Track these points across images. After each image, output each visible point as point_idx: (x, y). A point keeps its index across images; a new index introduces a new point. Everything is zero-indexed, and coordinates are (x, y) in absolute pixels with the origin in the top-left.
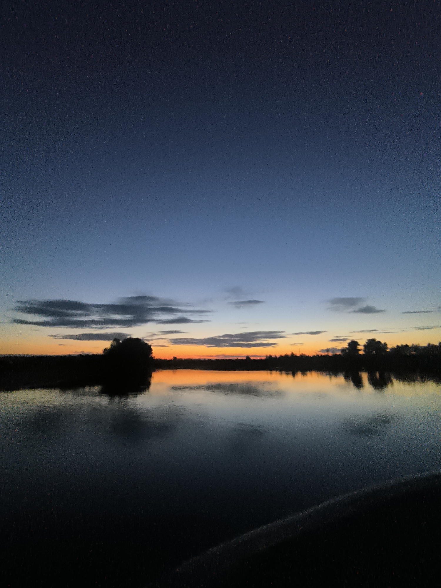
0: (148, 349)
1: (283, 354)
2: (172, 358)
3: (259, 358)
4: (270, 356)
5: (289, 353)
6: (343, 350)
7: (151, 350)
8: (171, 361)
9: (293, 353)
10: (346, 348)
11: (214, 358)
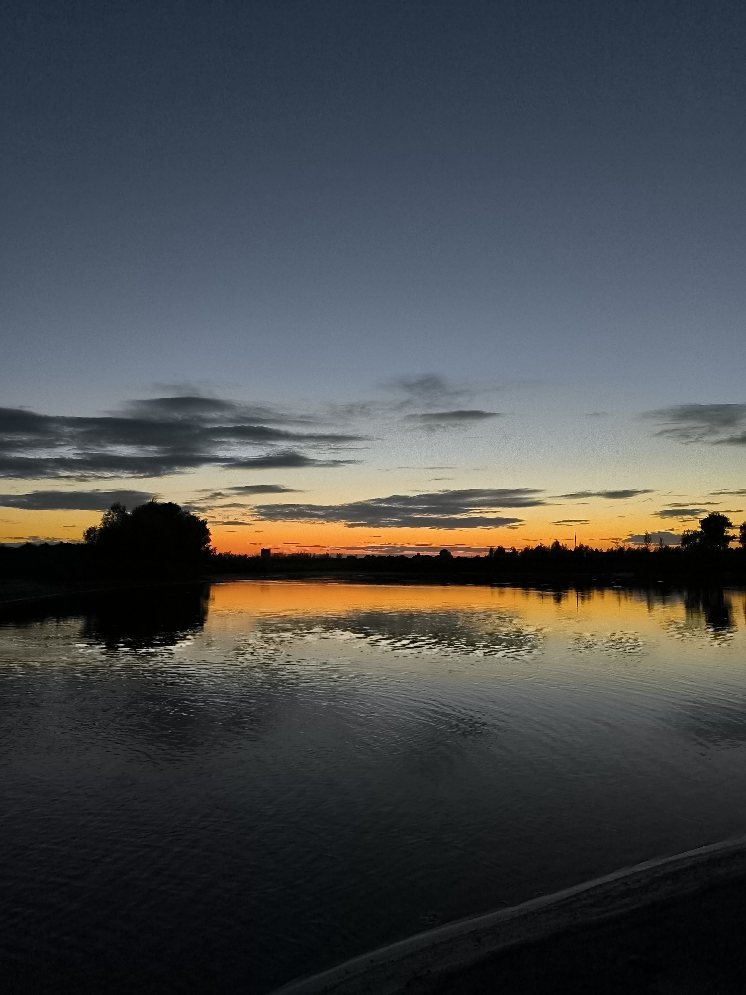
0: (200, 530)
1: (533, 546)
2: (259, 552)
3: (473, 555)
4: (501, 549)
5: (548, 544)
6: (687, 538)
7: (207, 532)
8: (255, 559)
9: (557, 543)
10: (695, 532)
11: (362, 554)
